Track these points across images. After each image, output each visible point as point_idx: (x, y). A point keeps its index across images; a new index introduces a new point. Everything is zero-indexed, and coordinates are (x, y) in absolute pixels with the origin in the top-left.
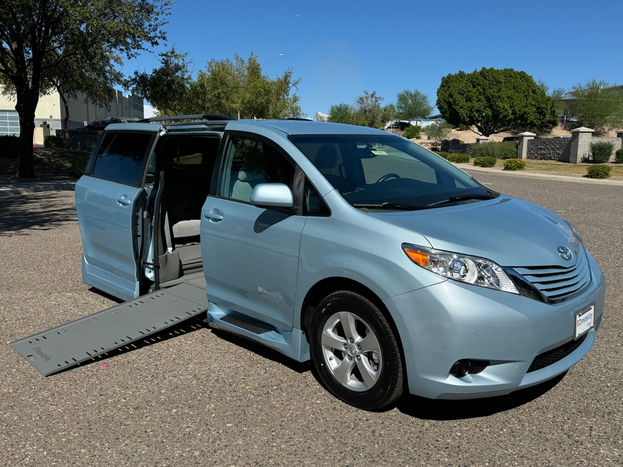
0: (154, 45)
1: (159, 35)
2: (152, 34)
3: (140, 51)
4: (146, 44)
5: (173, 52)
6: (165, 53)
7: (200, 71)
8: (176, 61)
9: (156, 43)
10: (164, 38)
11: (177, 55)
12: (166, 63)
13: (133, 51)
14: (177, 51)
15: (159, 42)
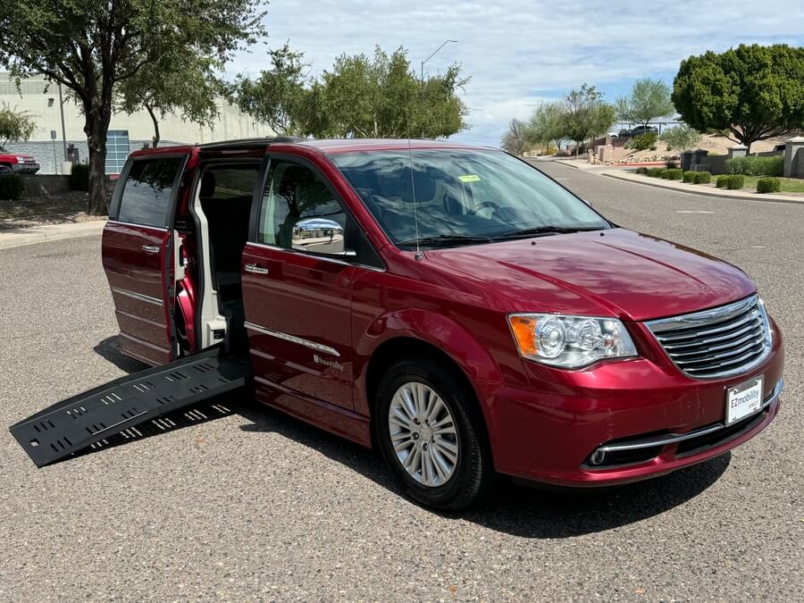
0: (253, 44)
2: (248, 30)
4: (242, 43)
5: (285, 50)
6: (274, 51)
7: (325, 71)
8: (288, 62)
9: (254, 41)
10: (265, 34)
11: (290, 54)
12: (278, 64)
13: (227, 52)
14: (291, 50)
15: (257, 39)
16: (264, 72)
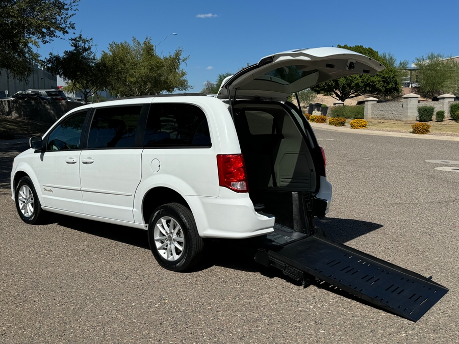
0: (65, 34)
1: (69, 26)
2: (63, 26)
3: (54, 38)
4: (59, 33)
5: (80, 37)
6: (74, 38)
7: (104, 52)
8: (83, 45)
9: (67, 32)
10: (73, 28)
11: (83, 40)
12: (75, 46)
13: (47, 38)
14: (84, 37)
15: (69, 31)
16: (67, 52)
